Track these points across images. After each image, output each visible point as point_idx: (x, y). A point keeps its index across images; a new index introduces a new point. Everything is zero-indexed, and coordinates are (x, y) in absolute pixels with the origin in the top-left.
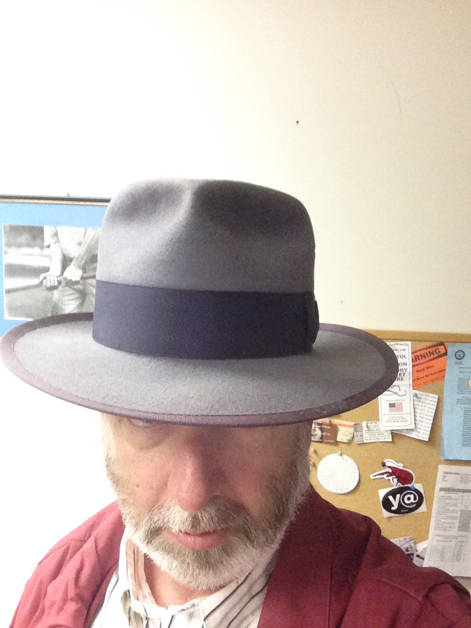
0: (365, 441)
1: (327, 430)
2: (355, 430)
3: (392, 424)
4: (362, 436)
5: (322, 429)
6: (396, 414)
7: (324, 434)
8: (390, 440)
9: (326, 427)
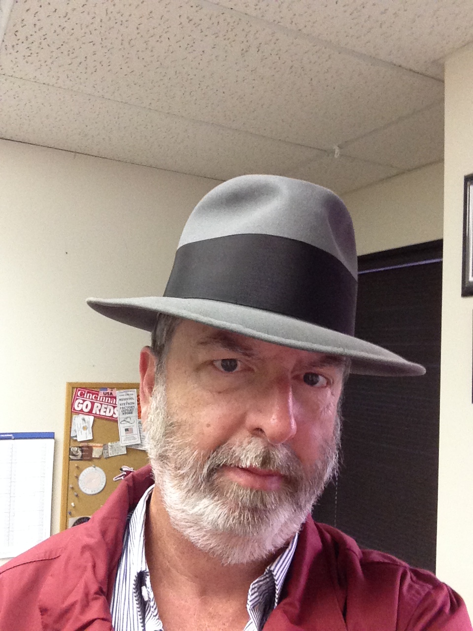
0: (110, 456)
1: (85, 451)
2: (104, 449)
3: (127, 442)
4: (107, 452)
5: (82, 451)
6: (129, 435)
7: (84, 453)
8: (126, 453)
9: (85, 449)
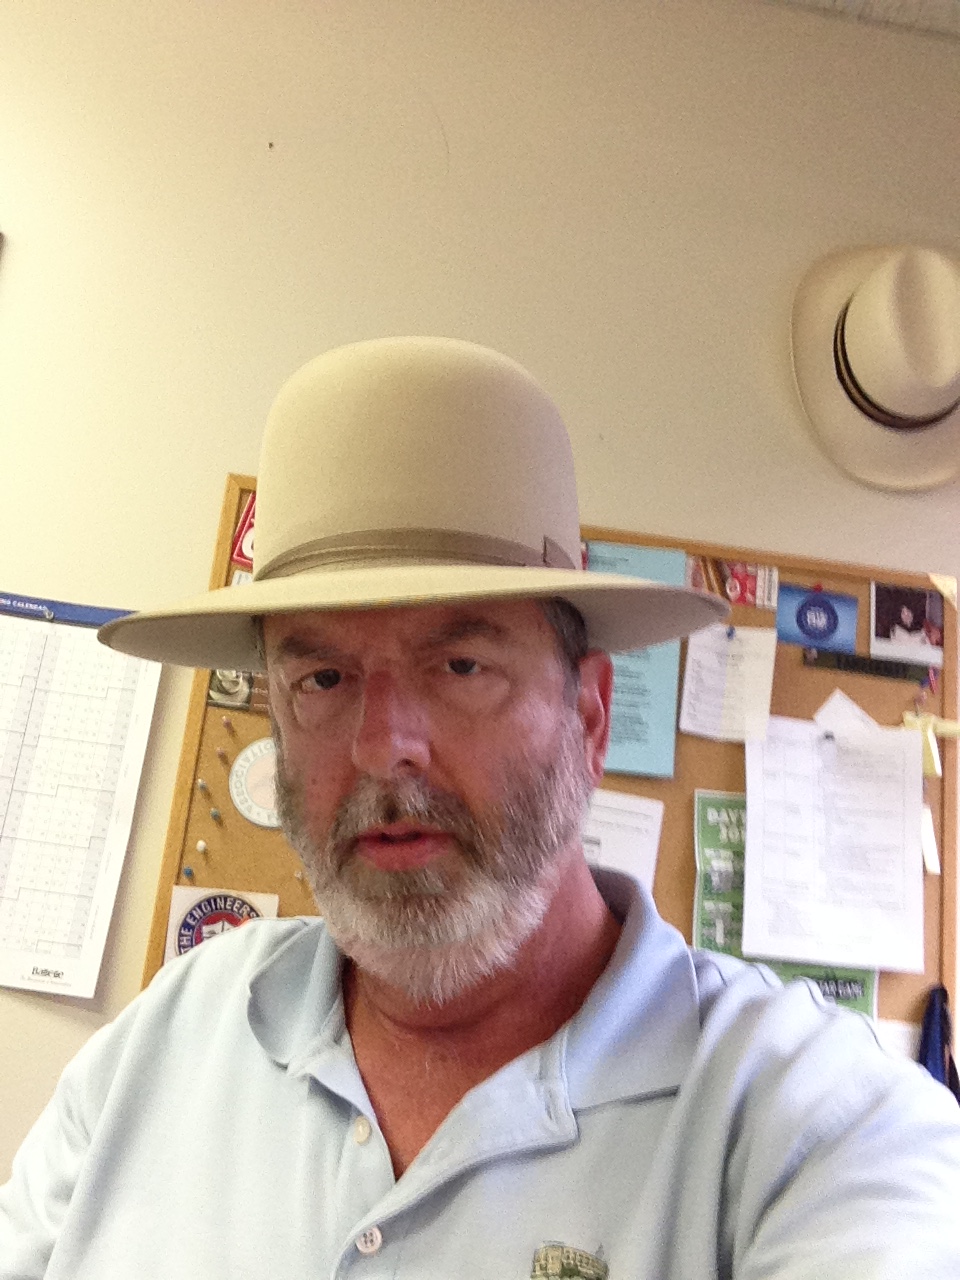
7: (256, 690)
